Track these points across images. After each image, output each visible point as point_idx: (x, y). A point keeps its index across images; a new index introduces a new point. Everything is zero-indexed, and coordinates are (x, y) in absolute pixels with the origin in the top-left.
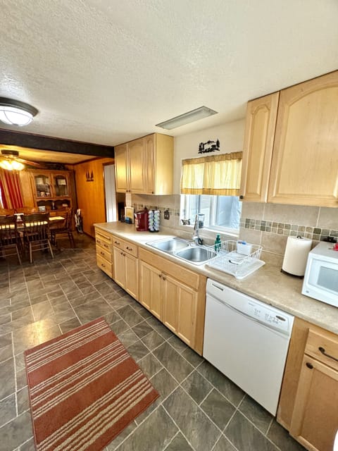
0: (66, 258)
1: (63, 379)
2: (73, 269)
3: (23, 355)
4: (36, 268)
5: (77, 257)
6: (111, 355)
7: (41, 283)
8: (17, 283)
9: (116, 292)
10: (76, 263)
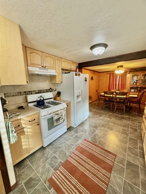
0: (129, 116)
1: (81, 159)
2: (128, 123)
3: (84, 139)
4: (114, 115)
5: (135, 118)
6: (100, 175)
7: (110, 121)
8: (104, 117)
9: (139, 150)
10: (132, 121)
